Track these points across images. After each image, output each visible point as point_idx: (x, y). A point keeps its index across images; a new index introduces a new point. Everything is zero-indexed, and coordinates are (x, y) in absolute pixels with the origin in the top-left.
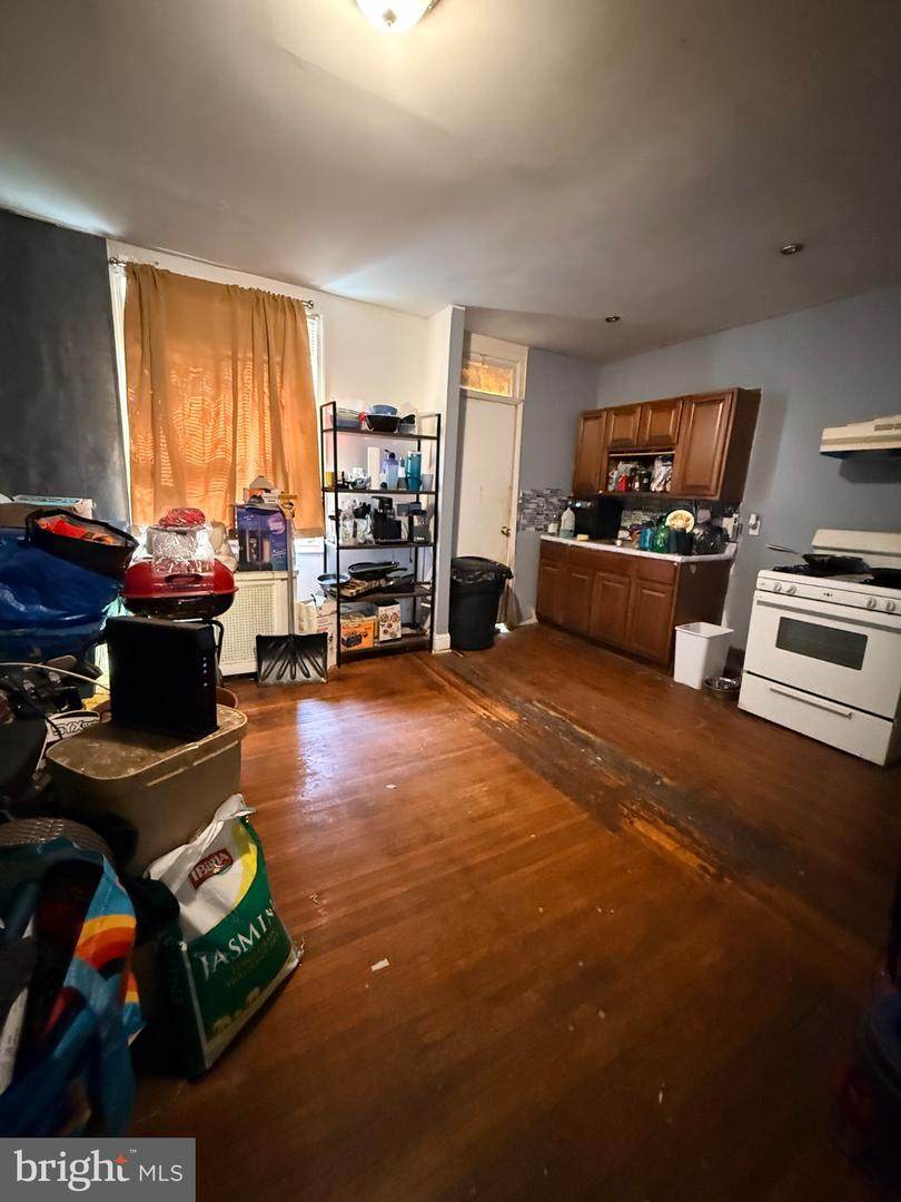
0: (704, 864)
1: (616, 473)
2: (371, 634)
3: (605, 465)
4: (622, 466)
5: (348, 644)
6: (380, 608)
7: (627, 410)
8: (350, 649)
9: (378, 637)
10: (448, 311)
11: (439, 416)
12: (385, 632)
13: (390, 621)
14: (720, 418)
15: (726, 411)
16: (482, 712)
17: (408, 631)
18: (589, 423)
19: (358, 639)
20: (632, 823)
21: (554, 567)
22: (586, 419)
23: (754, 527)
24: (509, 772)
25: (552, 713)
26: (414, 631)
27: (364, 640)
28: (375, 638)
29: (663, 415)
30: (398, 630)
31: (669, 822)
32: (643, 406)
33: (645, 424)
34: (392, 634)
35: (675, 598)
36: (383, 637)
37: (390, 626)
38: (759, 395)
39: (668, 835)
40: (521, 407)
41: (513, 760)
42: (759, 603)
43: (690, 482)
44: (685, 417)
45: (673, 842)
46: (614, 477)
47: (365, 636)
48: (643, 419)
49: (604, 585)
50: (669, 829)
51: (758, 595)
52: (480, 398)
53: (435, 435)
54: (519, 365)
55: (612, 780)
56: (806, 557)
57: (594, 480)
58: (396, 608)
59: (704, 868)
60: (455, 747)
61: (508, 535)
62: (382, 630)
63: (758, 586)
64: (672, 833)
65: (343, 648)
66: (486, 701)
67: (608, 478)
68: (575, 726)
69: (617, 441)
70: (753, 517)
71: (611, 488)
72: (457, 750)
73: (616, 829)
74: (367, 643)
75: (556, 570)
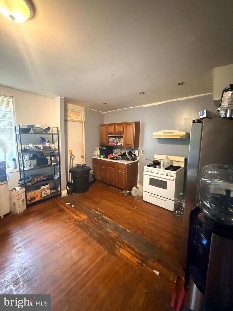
0: (138, 260)
1: (110, 140)
2: (39, 196)
3: (107, 138)
4: (112, 138)
5: (30, 201)
6: (42, 187)
7: (111, 125)
8: (31, 202)
9: (42, 196)
10: (59, 98)
11: (58, 128)
12: (44, 194)
13: (46, 190)
14: (132, 128)
15: (133, 127)
16: (76, 217)
17: (53, 191)
18: (102, 127)
19: (34, 198)
20: (119, 250)
21: (96, 165)
22: (101, 126)
23: (142, 153)
24: (84, 241)
25: (97, 213)
26: (55, 191)
27: (36, 198)
28: (40, 197)
29: (119, 127)
30: (49, 192)
31: (129, 247)
32: (115, 124)
33: (116, 129)
34: (47, 194)
35: (127, 173)
36: (43, 196)
37: (46, 192)
38: (140, 123)
39: (129, 252)
40: (84, 123)
41: (85, 235)
42: (145, 174)
43: (127, 143)
44: (124, 127)
45: (130, 254)
46: (110, 141)
47: (37, 197)
48: (115, 127)
49: (110, 170)
50: (129, 249)
51: (144, 172)
52: (72, 121)
53: (57, 133)
54: (82, 112)
55: (114, 235)
56: (153, 161)
57: (105, 142)
58: (48, 186)
59: (138, 262)
60: (67, 235)
61: (83, 157)
62: (43, 193)
63: (144, 170)
64: (130, 251)
65: (28, 203)
66: (78, 213)
67: (108, 141)
68: (104, 216)
69: (109, 132)
70: (142, 151)
71: (109, 144)
72: (67, 236)
73: (115, 255)
74: (37, 199)
75: (97, 166)
